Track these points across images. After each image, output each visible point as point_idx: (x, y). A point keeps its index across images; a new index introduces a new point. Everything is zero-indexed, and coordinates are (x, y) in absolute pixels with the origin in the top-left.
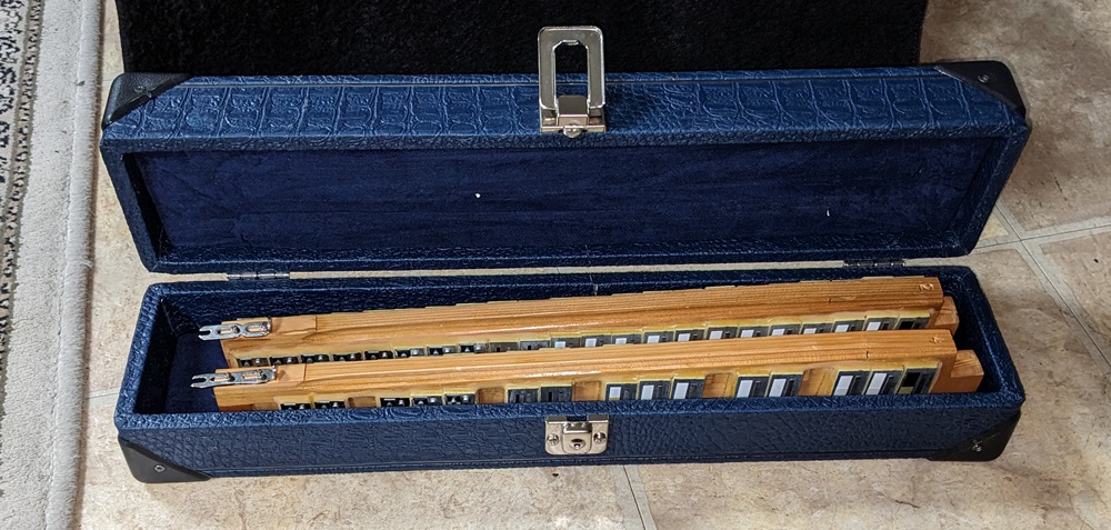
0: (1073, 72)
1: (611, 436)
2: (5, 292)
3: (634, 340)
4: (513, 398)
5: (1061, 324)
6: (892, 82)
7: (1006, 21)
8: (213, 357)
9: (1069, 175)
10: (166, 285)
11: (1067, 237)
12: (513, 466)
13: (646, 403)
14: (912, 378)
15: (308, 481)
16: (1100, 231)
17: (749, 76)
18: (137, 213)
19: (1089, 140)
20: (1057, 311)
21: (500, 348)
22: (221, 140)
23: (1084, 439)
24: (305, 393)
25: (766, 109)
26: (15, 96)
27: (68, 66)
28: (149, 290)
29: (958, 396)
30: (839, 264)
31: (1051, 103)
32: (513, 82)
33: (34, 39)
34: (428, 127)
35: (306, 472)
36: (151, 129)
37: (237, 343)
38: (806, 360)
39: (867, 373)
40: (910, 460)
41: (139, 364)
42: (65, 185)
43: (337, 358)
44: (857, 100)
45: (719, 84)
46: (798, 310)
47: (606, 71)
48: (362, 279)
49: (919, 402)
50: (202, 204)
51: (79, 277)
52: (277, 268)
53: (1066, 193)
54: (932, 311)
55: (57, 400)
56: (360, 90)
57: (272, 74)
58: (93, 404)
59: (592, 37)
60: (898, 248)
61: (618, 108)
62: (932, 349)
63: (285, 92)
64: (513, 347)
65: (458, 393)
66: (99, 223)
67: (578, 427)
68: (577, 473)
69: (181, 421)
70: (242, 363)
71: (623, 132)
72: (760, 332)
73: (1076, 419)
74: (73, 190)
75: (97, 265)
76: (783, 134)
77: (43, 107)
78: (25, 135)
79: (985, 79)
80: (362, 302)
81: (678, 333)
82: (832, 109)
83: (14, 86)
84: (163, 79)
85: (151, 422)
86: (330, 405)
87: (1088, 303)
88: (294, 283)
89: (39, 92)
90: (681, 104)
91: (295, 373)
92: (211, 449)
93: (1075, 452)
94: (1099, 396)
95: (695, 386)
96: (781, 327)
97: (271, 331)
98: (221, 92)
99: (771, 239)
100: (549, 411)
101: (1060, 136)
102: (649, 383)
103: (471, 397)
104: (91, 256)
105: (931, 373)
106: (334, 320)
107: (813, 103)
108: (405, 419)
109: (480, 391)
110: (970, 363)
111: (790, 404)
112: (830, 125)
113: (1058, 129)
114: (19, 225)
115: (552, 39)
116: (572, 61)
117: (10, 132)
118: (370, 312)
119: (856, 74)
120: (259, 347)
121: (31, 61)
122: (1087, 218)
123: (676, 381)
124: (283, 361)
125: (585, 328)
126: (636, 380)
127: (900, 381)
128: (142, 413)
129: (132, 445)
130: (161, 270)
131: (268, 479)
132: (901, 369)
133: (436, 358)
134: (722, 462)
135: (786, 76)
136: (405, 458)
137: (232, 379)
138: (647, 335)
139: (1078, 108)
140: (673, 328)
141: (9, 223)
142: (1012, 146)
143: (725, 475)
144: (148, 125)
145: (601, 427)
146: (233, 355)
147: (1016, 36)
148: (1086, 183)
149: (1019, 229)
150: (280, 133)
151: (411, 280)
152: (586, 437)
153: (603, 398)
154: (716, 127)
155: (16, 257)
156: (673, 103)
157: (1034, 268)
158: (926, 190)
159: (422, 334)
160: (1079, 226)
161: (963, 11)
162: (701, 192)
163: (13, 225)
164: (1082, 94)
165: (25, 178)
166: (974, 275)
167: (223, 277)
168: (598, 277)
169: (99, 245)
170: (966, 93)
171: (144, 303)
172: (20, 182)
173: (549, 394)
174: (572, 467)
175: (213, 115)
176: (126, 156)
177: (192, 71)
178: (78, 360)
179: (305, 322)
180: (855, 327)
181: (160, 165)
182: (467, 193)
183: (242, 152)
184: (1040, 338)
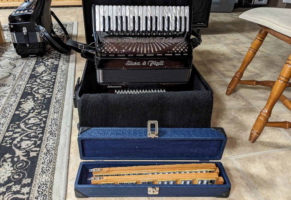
0: (239, 128)
1: (159, 191)
2: (54, 163)
3: (163, 173)
4: (142, 183)
5: (239, 173)
6: (204, 130)
7: (227, 119)
8: (91, 175)
9: (239, 146)
10: (83, 162)
11: (239, 157)
12: (142, 197)
13: (166, 185)
14: (211, 181)
15: (105, 198)
16: (245, 156)
17: (181, 129)
18: (81, 149)
19: (242, 140)
20: (239, 171)
21: (140, 174)
22: (97, 138)
23: (244, 194)
24: (106, 181)
25: (184, 134)
26: (57, 129)
27: (67, 124)
28: (81, 163)
29: (219, 185)
30: (198, 161)
31: (236, 133)
32: (143, 129)
33: (61, 119)
34: (130, 136)
35: (106, 197)
36: (86, 136)
37: (96, 172)
38: (193, 177)
39: (203, 180)
40: (213, 197)
41: (79, 176)
42: (65, 144)
43: (112, 175)
44: (199, 133)
45: (176, 130)
46: (191, 169)
47: (158, 127)
48: (117, 161)
49: (213, 186)
50: (91, 148)
51: (67, 160)
52: (102, 159)
53: (239, 149)
54: (214, 169)
55: (63, 182)
56: (119, 130)
57: (105, 127)
58: (68, 183)
59: (156, 122)
60: (208, 158)
61: (160, 133)
62: (214, 176)
63: (107, 130)
64: (142, 174)
65: (133, 182)
66: (71, 151)
67: (154, 189)
68: (153, 198)
69: (86, 186)
70: (96, 176)
71: (161, 137)
72: (185, 172)
73: (242, 191)
74: (67, 145)
75: (70, 158)
76: (187, 138)
77: (62, 131)
78: (59, 135)
79: (219, 130)
80: (116, 166)
81: (171, 172)
82: (195, 135)
83: (57, 127)
84: (88, 128)
85: (80, 186)
86: (111, 184)
87: (244, 169)
88: (105, 162)
89: (62, 128)
90: (170, 133)
91: (105, 178)
92: (90, 191)
93: (242, 197)
94: (246, 186)
95: (174, 182)
96: (188, 172)
97: (101, 170)
98: (97, 130)
99: (187, 156)
100: (149, 186)
101: (237, 139)
102: (166, 181)
103: (135, 183)
104: (69, 157)
105: (215, 180)
106: (112, 169)
107: (192, 133)
108: (124, 187)
109: (136, 182)
110: (221, 179)
111: (190, 186)
112: (195, 137)
113: (237, 138)
114: (57, 151)
115: (150, 123)
116: (153, 126)
117: (56, 135)
118: (118, 167)
119: (198, 129)
120: (99, 173)
121: (60, 123)
122: (243, 154)
123: (171, 181)
124: (103, 176)
125: (154, 171)
126: (164, 181)
127: (209, 182)
128: (79, 184)
129: (77, 190)
130: (83, 159)
131: (99, 198)
132: (209, 180)
133: (129, 176)
134: (179, 197)
135: (187, 129)
136: (123, 194)
137: (95, 179)
138: (166, 172)
139: (240, 134)
140: (170, 171)
141: (55, 151)
142: (225, 141)
143: (180, 199)
144: (86, 135)
145: (158, 189)
146: (94, 174)
147: (229, 122)
148: (242, 148)
149: (231, 156)
150: (107, 137)
151: (125, 162)
152: (155, 191)
153: (158, 184)
154: (176, 137)
155: (57, 157)
156: (169, 133)
157: (234, 163)
158: (212, 148)
159: (127, 171)
160: (241, 155)
161: (220, 117)
162: (174, 148)
163: (56, 151)
164: (241, 132)
165: (59, 143)
166: (222, 163)
167: (93, 161)
168: (157, 162)
169: (70, 155)
170: (216, 132)
171: (80, 165)
172: (58, 144)
173: (149, 183)
174: (152, 197)
175: (96, 134)
176: (81, 140)
177: (93, 127)
178: (66, 175)
179: (107, 169)
180: (201, 172)
181: (86, 142)
182: (135, 147)
183: (100, 140)
184: (235, 175)
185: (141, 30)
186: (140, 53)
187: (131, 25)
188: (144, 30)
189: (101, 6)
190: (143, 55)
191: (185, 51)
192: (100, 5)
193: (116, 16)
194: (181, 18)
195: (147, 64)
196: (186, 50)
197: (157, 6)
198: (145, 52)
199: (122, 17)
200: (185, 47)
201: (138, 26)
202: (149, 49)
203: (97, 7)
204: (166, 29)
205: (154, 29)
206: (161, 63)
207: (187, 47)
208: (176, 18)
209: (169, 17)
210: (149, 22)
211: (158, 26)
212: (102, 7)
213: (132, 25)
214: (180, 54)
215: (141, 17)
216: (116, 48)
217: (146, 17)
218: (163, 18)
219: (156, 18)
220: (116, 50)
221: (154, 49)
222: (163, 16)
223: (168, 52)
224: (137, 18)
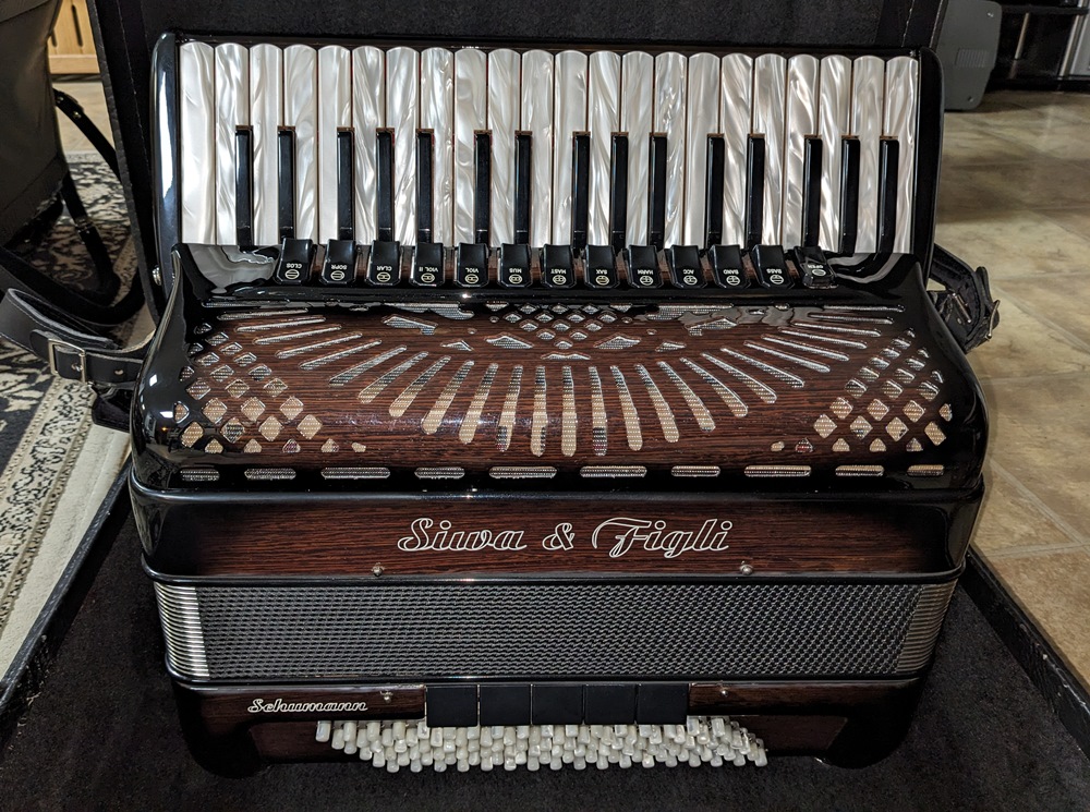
185: (540, 240)
186: (520, 455)
187: (460, 199)
188: (558, 242)
189: (225, 46)
190: (549, 473)
191: (925, 441)
192: (213, 36)
193: (345, 123)
194: (852, 147)
195: (582, 540)
196: (936, 435)
197: (671, 54)
198: (569, 447)
199: (386, 138)
200: (923, 403)
201: (512, 207)
202: (600, 419)
203: (191, 53)
204: (733, 236)
205: (638, 234)
206: (714, 536)
207: (939, 402)
208: (815, 146)
209: (757, 144)
210: (600, 178)
211: (669, 206)
212: (231, 52)
213: (466, 198)
214: (879, 469)
215: (536, 136)
216: (308, 410)
217: (583, 142)
218: (717, 145)
219: (660, 144)
220: (311, 427)
221: (650, 425)
222: (713, 130)
223: (778, 447)
224: (511, 143)
